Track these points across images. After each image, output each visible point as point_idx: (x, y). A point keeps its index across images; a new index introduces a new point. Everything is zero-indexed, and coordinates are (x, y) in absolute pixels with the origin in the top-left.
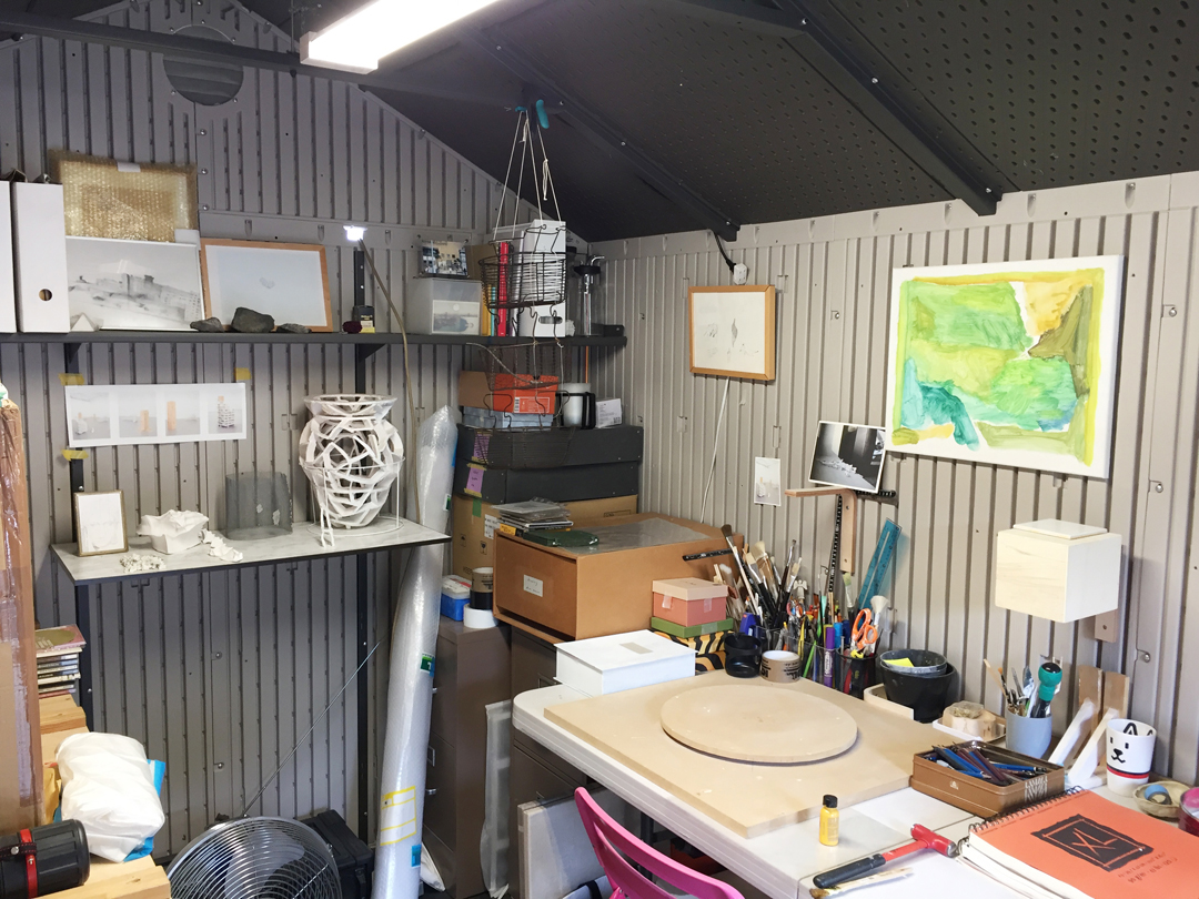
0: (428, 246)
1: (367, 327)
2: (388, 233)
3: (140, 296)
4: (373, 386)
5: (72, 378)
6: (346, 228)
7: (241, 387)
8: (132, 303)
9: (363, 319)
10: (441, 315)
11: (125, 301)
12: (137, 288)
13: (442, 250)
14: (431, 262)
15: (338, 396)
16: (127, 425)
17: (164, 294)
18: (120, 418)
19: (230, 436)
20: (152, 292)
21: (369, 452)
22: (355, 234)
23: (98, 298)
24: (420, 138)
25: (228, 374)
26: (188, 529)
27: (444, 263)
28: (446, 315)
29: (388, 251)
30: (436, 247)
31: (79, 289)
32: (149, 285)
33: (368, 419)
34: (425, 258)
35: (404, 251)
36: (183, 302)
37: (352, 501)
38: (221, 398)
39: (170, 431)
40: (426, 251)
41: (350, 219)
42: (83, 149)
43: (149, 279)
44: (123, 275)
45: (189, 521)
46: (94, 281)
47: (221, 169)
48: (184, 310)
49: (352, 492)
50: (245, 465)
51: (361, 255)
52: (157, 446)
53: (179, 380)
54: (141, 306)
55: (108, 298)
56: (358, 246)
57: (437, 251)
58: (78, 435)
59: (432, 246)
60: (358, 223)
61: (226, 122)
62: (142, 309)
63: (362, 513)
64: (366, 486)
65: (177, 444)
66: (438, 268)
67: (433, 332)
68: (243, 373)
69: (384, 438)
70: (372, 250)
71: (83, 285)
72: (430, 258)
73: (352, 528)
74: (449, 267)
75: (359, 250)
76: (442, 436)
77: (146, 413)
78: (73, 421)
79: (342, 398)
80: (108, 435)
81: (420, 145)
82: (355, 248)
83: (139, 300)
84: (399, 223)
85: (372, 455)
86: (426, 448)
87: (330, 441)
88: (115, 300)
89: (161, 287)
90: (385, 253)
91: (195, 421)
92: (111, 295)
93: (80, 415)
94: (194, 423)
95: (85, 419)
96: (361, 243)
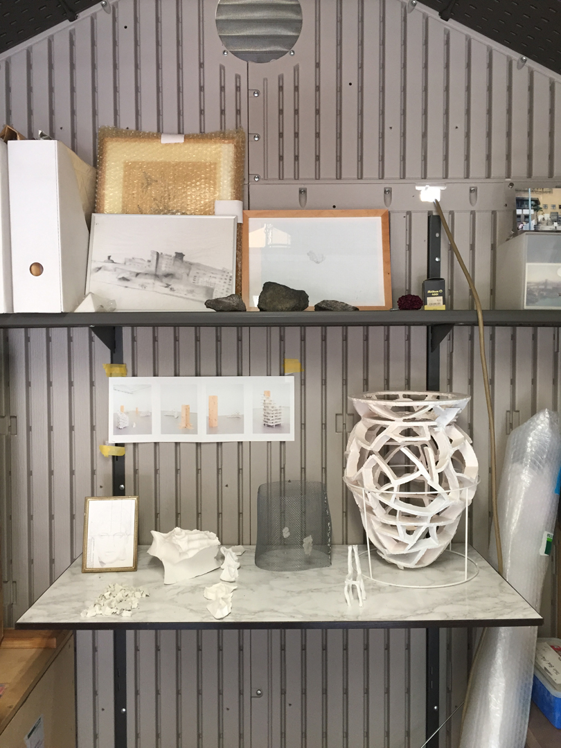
0: (524, 196)
1: (435, 302)
2: (473, 191)
3: (167, 275)
4: (450, 382)
5: (117, 369)
6: (418, 188)
7: (289, 381)
8: (158, 284)
9: (430, 295)
10: (538, 284)
11: (150, 281)
12: (164, 268)
13: (543, 199)
14: (527, 217)
15: (401, 394)
16: (170, 420)
17: (193, 273)
18: (162, 412)
19: (276, 437)
20: (179, 270)
21: (421, 472)
22: (430, 194)
23: (124, 279)
24: (519, 67)
25: (275, 366)
26: (191, 554)
27: (547, 216)
28: (546, 283)
29: (473, 213)
30: (535, 196)
31: (106, 269)
32: (178, 263)
33: (425, 425)
34: (519, 212)
35: (494, 213)
36: (213, 280)
37: (402, 536)
38: (268, 393)
39: (211, 429)
40: (521, 203)
41: (425, 177)
42: (133, 127)
43: (180, 256)
44: (153, 252)
45: (193, 545)
46: (122, 261)
47: (274, 134)
48: (213, 290)
49: (401, 524)
50: (293, 472)
51: (436, 221)
52: (198, 444)
53: (223, 371)
54: (168, 286)
55: (134, 278)
56: (433, 209)
57: (537, 202)
58: (118, 430)
59: (530, 196)
60: (435, 182)
61: (281, 78)
62: (167, 290)
63: (417, 552)
64: (421, 519)
65: (219, 444)
66: (538, 223)
67: (526, 307)
68: (293, 365)
69: (447, 451)
70: (452, 213)
71: (110, 265)
72: (526, 212)
73: (406, 569)
74: (553, 221)
75: (434, 214)
76: (539, 452)
77: (187, 408)
78: (115, 415)
79: (405, 396)
80: (149, 431)
81: (520, 77)
82: (430, 213)
83: (166, 280)
84: (489, 176)
85: (427, 476)
86: (517, 466)
87: (371, 453)
88: (141, 280)
89: (191, 264)
90: (468, 216)
91: (238, 419)
92: (137, 274)
93: (122, 408)
94: (237, 421)
95: (127, 413)
96: (437, 204)
